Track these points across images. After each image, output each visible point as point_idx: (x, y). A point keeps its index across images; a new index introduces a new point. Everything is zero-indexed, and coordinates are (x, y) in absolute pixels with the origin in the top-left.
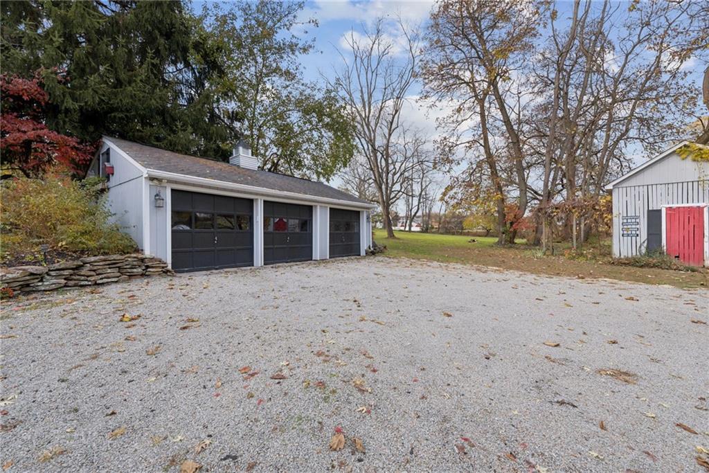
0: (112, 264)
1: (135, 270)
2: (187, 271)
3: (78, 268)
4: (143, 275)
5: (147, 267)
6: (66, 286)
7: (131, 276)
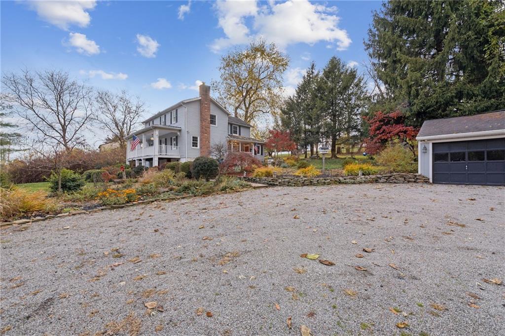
0: (402, 176)
1: (411, 179)
2: (444, 184)
3: (391, 176)
4: (414, 182)
5: (417, 179)
6: (386, 182)
7: (409, 182)
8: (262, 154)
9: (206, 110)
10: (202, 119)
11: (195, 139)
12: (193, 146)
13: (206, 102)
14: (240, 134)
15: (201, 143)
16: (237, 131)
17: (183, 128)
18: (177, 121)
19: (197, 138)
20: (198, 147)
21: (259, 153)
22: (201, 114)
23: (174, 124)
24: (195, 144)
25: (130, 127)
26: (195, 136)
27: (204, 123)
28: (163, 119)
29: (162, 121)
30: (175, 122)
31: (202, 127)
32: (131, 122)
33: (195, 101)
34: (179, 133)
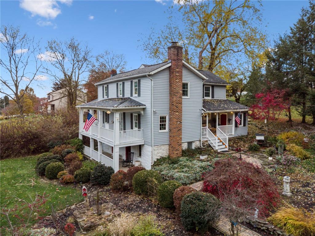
8: (244, 125)
9: (178, 80)
10: (172, 93)
11: (163, 119)
12: (161, 129)
13: (178, 70)
14: (213, 97)
15: (170, 124)
16: (209, 93)
17: (148, 106)
18: (139, 95)
19: (165, 117)
20: (167, 130)
21: (240, 124)
22: (171, 86)
23: (136, 97)
24: (162, 127)
25: (78, 76)
26: (162, 115)
27: (175, 99)
28: (120, 87)
29: (119, 89)
30: (137, 95)
31: (171, 103)
32: (79, 70)
33: (164, 69)
34: (142, 112)
